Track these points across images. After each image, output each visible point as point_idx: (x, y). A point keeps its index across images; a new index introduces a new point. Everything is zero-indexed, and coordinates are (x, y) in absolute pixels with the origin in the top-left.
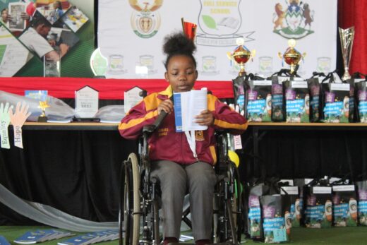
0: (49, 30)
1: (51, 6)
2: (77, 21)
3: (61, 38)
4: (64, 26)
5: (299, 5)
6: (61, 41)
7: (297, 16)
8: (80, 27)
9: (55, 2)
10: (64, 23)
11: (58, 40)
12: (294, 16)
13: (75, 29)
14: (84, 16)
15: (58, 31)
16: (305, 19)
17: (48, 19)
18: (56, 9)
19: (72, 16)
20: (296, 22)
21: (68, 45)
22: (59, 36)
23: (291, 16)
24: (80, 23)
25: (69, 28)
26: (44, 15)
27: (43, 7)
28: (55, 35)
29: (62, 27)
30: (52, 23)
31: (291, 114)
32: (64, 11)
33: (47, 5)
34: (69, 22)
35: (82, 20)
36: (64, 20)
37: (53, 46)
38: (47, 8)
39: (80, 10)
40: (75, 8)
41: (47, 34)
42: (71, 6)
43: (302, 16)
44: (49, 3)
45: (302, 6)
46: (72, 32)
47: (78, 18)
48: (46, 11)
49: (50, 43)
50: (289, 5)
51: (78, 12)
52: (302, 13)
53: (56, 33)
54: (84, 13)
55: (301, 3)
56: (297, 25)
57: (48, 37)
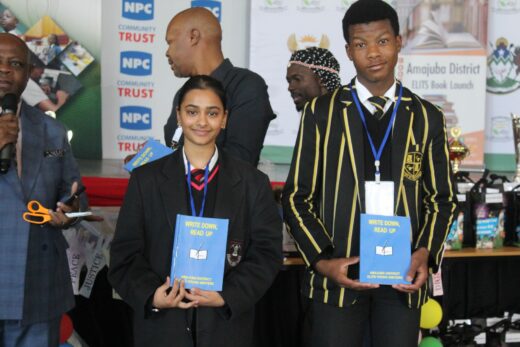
0: (42, 72)
1: (45, 41)
2: (79, 62)
3: (57, 83)
4: (62, 67)
5: (508, 48)
6: (58, 87)
7: (505, 63)
8: (82, 69)
9: (50, 36)
10: (62, 64)
11: (54, 85)
12: (501, 64)
13: (76, 71)
14: (88, 55)
15: (54, 74)
16: (516, 67)
17: (41, 57)
18: (51, 44)
19: (72, 54)
20: (503, 71)
21: (67, 92)
22: (55, 80)
23: (497, 63)
24: (83, 64)
25: (68, 70)
26: (36, 53)
27: (34, 42)
28: (50, 79)
29: (59, 69)
30: (46, 63)
31: (482, 237)
32: (62, 48)
33: (40, 38)
34: (68, 62)
35: (85, 60)
36: (62, 59)
37: (47, 94)
38: (39, 43)
39: (83, 46)
40: (76, 44)
41: (40, 77)
42: (71, 41)
43: (512, 63)
44: (43, 37)
45: (512, 50)
46: (73, 75)
47: (80, 58)
48: (39, 47)
49: (43, 90)
50: (495, 48)
51: (80, 50)
52: (512, 58)
53: (51, 76)
54: (88, 51)
55: (512, 46)
56: (505, 75)
57: (41, 81)
